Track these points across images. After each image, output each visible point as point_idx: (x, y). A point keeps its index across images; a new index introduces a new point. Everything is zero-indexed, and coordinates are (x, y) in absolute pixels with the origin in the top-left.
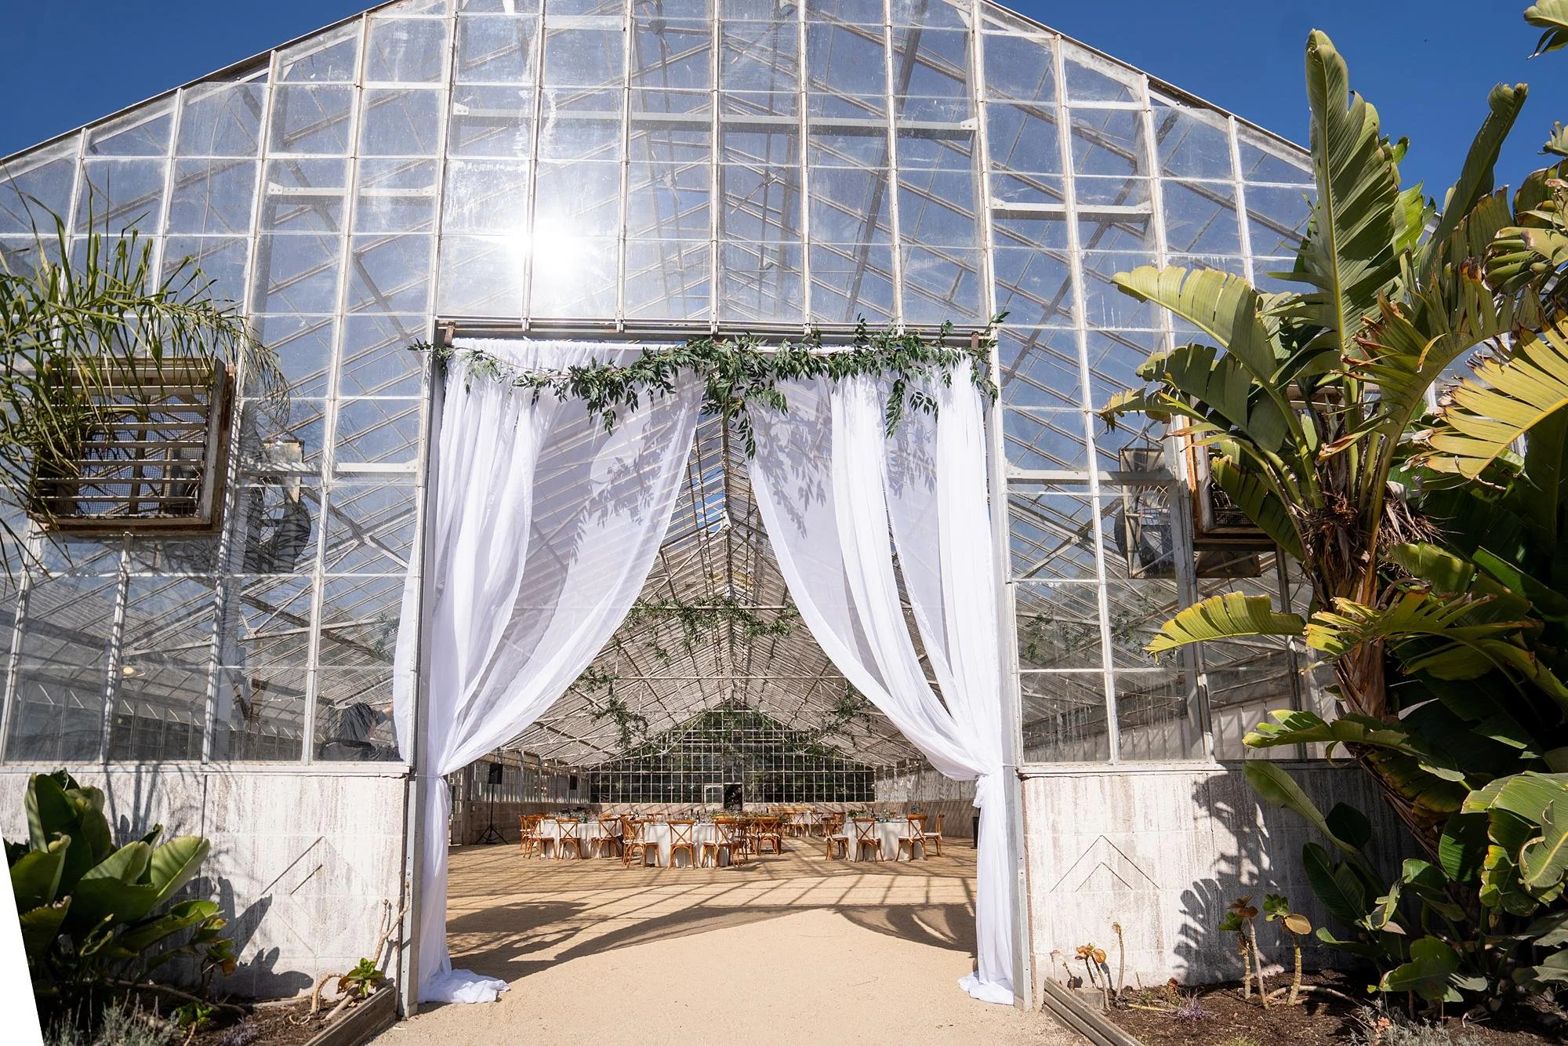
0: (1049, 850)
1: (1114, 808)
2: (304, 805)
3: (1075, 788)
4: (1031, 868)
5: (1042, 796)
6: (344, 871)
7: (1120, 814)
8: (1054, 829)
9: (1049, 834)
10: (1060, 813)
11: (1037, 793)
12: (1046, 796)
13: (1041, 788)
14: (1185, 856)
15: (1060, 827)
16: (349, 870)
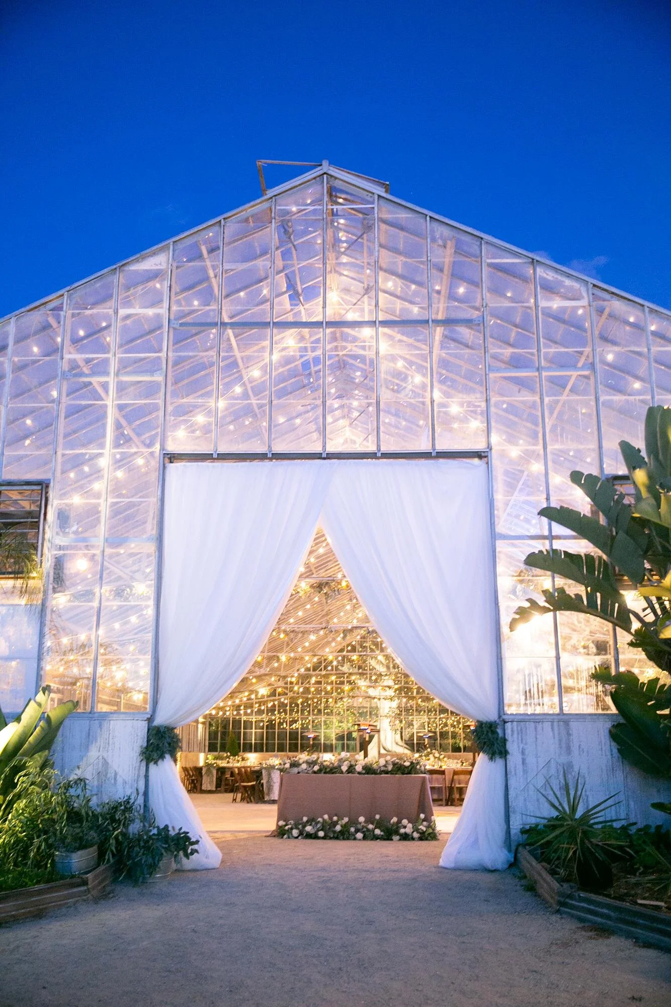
0: (520, 767)
1: (560, 741)
2: (91, 737)
3: (536, 728)
4: (508, 776)
5: (516, 733)
6: (113, 775)
7: (564, 746)
8: (523, 753)
9: (520, 757)
10: (526, 744)
11: (512, 731)
12: (518, 734)
13: (515, 728)
14: (605, 772)
15: (526, 752)
16: (116, 774)
